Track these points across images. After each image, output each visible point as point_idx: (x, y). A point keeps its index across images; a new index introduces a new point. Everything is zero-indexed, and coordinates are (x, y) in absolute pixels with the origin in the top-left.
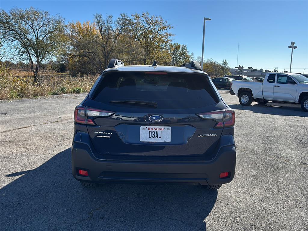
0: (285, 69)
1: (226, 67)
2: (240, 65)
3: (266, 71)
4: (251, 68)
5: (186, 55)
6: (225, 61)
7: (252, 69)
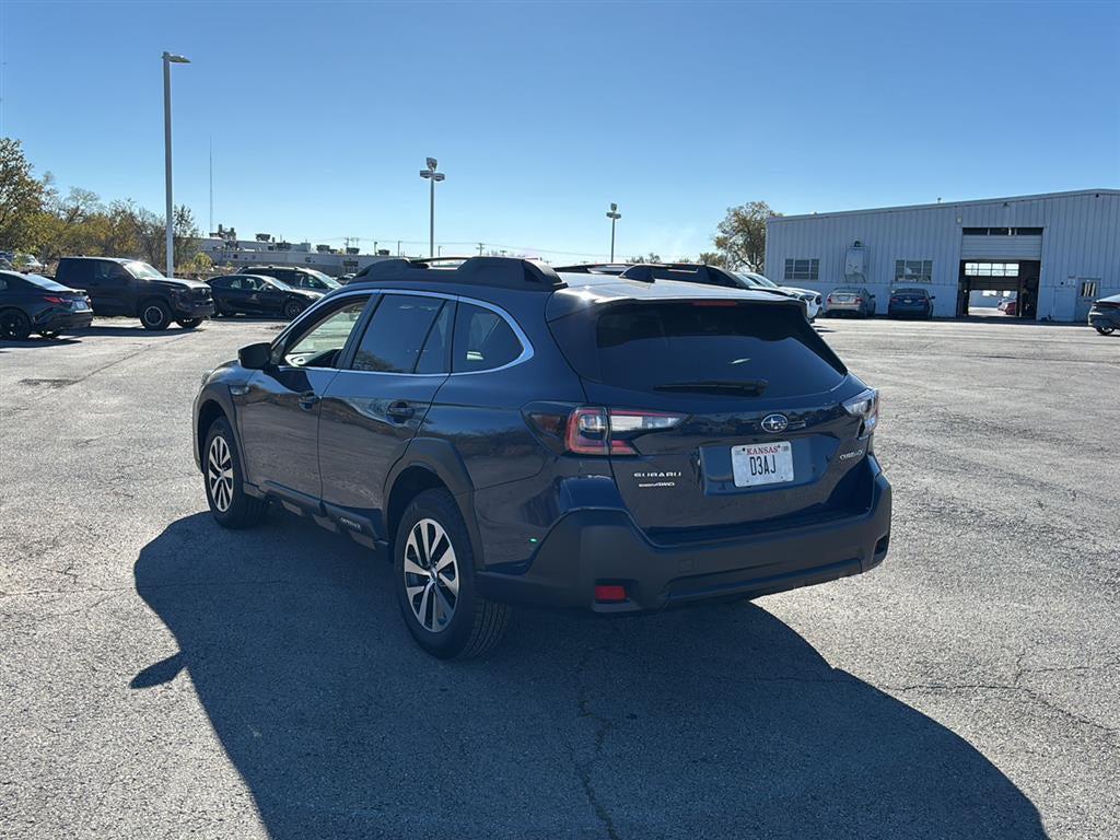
0: (376, 243)
1: (189, 232)
2: (220, 226)
3: (320, 248)
4: (268, 237)
5: (22, 181)
6: (180, 209)
7: (270, 241)
